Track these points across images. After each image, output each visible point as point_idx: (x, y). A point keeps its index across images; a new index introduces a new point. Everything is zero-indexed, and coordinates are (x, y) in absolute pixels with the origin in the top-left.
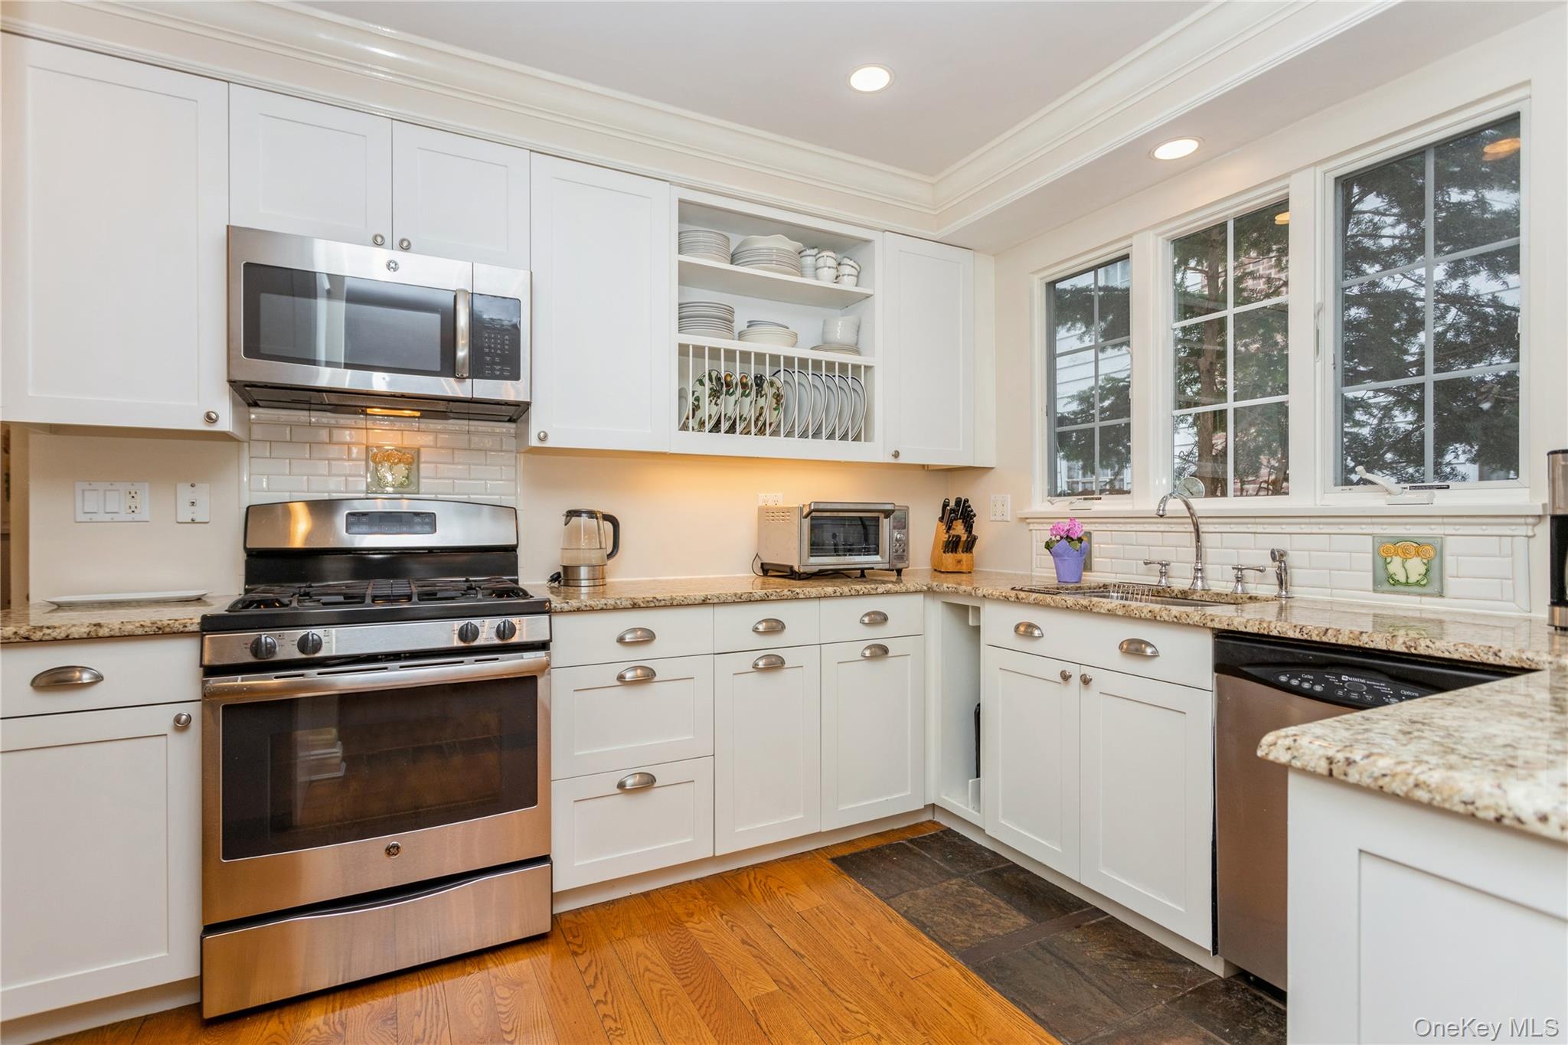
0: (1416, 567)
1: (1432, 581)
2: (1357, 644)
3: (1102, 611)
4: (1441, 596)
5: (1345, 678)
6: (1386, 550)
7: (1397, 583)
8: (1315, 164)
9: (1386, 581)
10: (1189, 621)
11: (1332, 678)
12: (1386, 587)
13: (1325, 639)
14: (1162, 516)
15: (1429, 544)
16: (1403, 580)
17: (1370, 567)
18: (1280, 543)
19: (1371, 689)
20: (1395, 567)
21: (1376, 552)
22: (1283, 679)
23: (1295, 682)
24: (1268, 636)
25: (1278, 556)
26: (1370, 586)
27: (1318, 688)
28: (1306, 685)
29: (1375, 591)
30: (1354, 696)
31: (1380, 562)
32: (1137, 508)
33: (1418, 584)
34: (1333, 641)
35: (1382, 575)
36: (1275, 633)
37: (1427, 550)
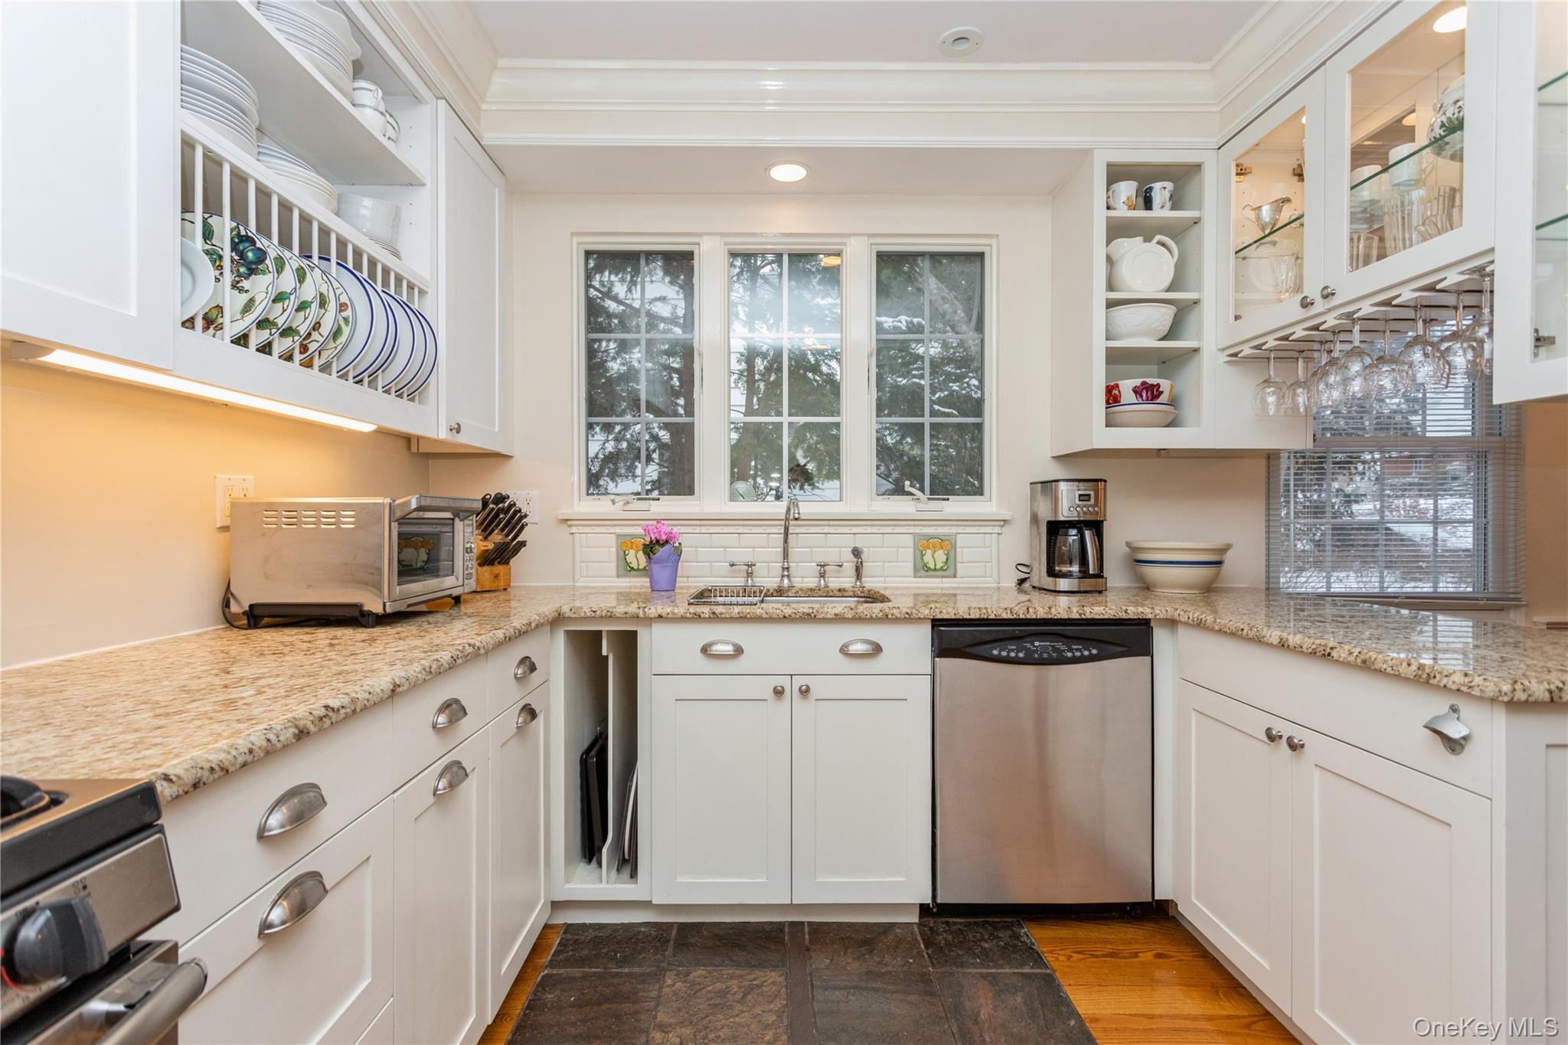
0: (940, 556)
1: (949, 569)
2: (1050, 617)
3: (828, 616)
4: (955, 577)
5: (1037, 644)
6: (924, 542)
7: (929, 569)
8: (870, 236)
9: (923, 569)
11: (1028, 645)
12: (923, 573)
13: (1028, 616)
15: (948, 540)
16: (932, 567)
17: (911, 558)
18: (860, 542)
19: (1055, 649)
20: (928, 558)
21: (915, 547)
22: (995, 652)
23: (1004, 654)
24: (987, 619)
25: (856, 552)
26: (911, 573)
27: (1021, 655)
28: (1013, 654)
29: (915, 577)
30: (1045, 655)
31: (918, 554)
32: (706, 510)
33: (942, 569)
34: (1034, 617)
35: (920, 565)
36: (992, 616)
37: (947, 544)
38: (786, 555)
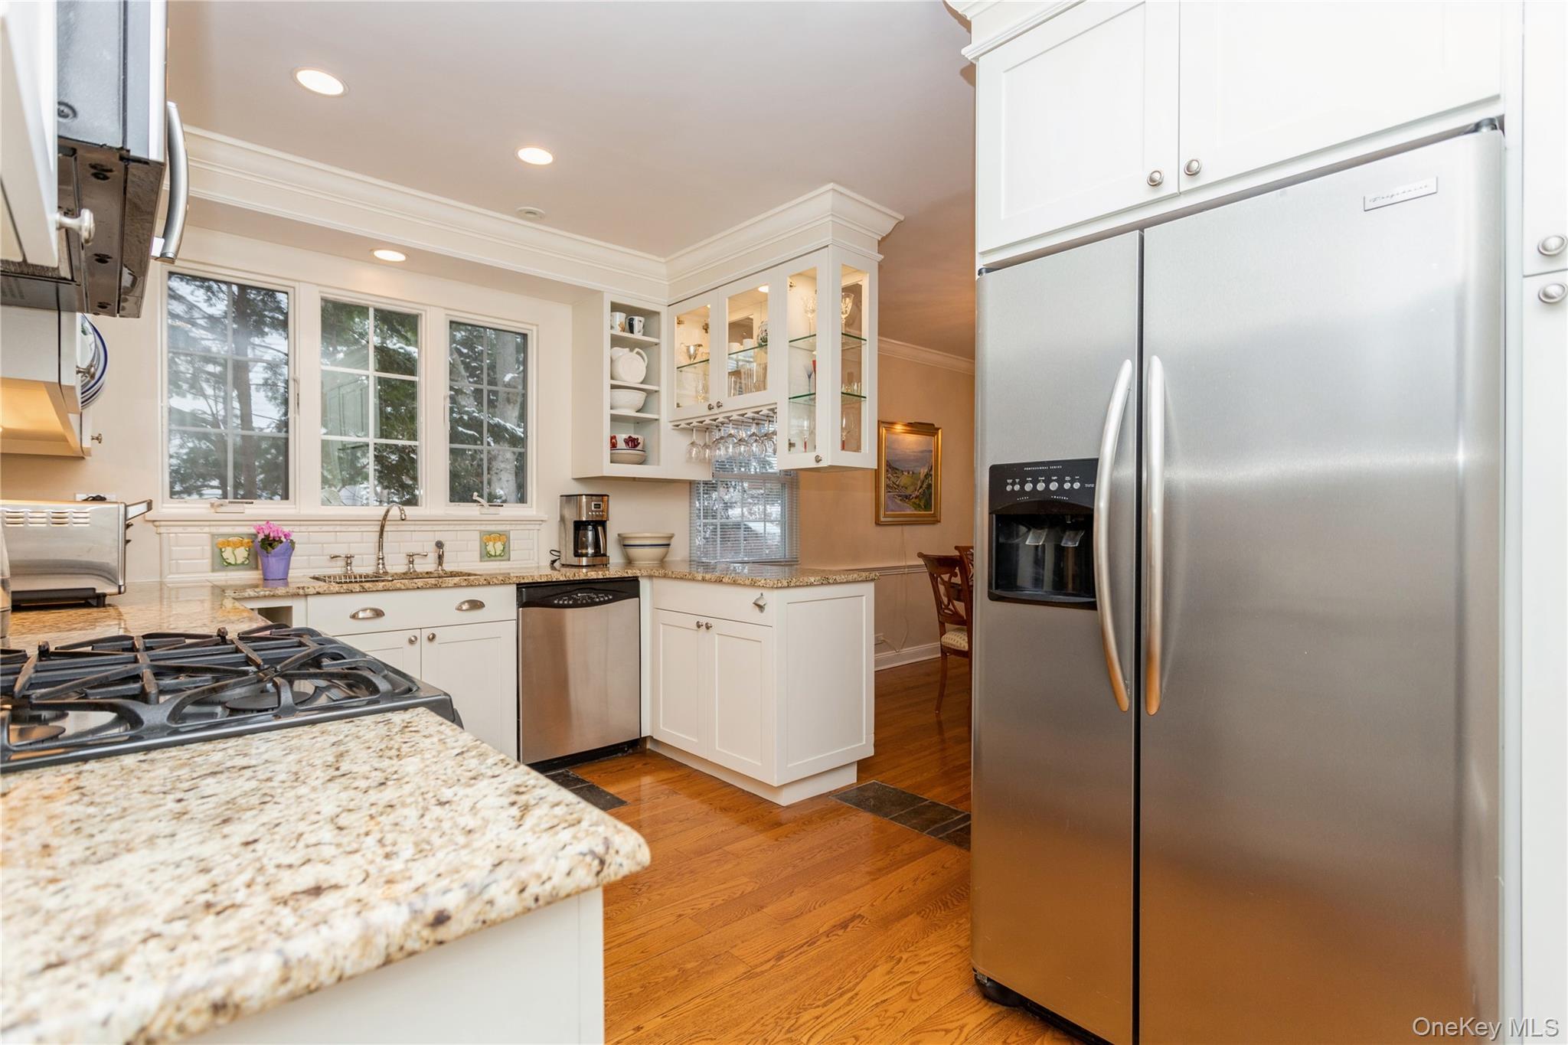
0: (499, 546)
1: (505, 555)
2: (587, 578)
4: (509, 560)
5: (579, 595)
6: (487, 537)
7: (491, 555)
8: (446, 308)
9: (486, 556)
10: (510, 581)
11: (575, 596)
12: (486, 558)
13: (575, 578)
14: (403, 520)
15: (504, 535)
16: (493, 554)
17: (478, 549)
18: (439, 537)
19: (590, 598)
20: (490, 548)
21: (481, 540)
22: (556, 602)
23: (561, 602)
24: (552, 582)
25: (439, 545)
26: (478, 559)
27: (571, 602)
28: (566, 602)
29: (481, 561)
30: (584, 601)
31: (483, 544)
33: (500, 555)
34: (578, 578)
35: (484, 553)
36: (554, 580)
37: (504, 537)
38: (381, 547)
